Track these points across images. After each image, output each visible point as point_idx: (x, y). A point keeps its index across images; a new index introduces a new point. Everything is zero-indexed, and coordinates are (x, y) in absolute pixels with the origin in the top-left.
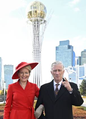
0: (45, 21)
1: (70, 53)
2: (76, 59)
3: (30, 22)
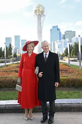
0: (44, 15)
1: (59, 33)
2: (62, 36)
3: (36, 15)
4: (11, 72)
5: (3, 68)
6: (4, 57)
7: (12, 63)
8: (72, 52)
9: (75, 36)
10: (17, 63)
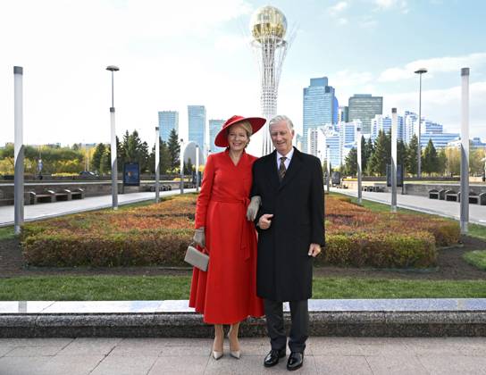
0: (284, 42)
1: (330, 100)
2: (340, 111)
3: (258, 43)
4: (176, 219)
5: (151, 207)
6: (154, 172)
7: (179, 192)
8: (370, 162)
9: (381, 113)
10: (194, 193)
